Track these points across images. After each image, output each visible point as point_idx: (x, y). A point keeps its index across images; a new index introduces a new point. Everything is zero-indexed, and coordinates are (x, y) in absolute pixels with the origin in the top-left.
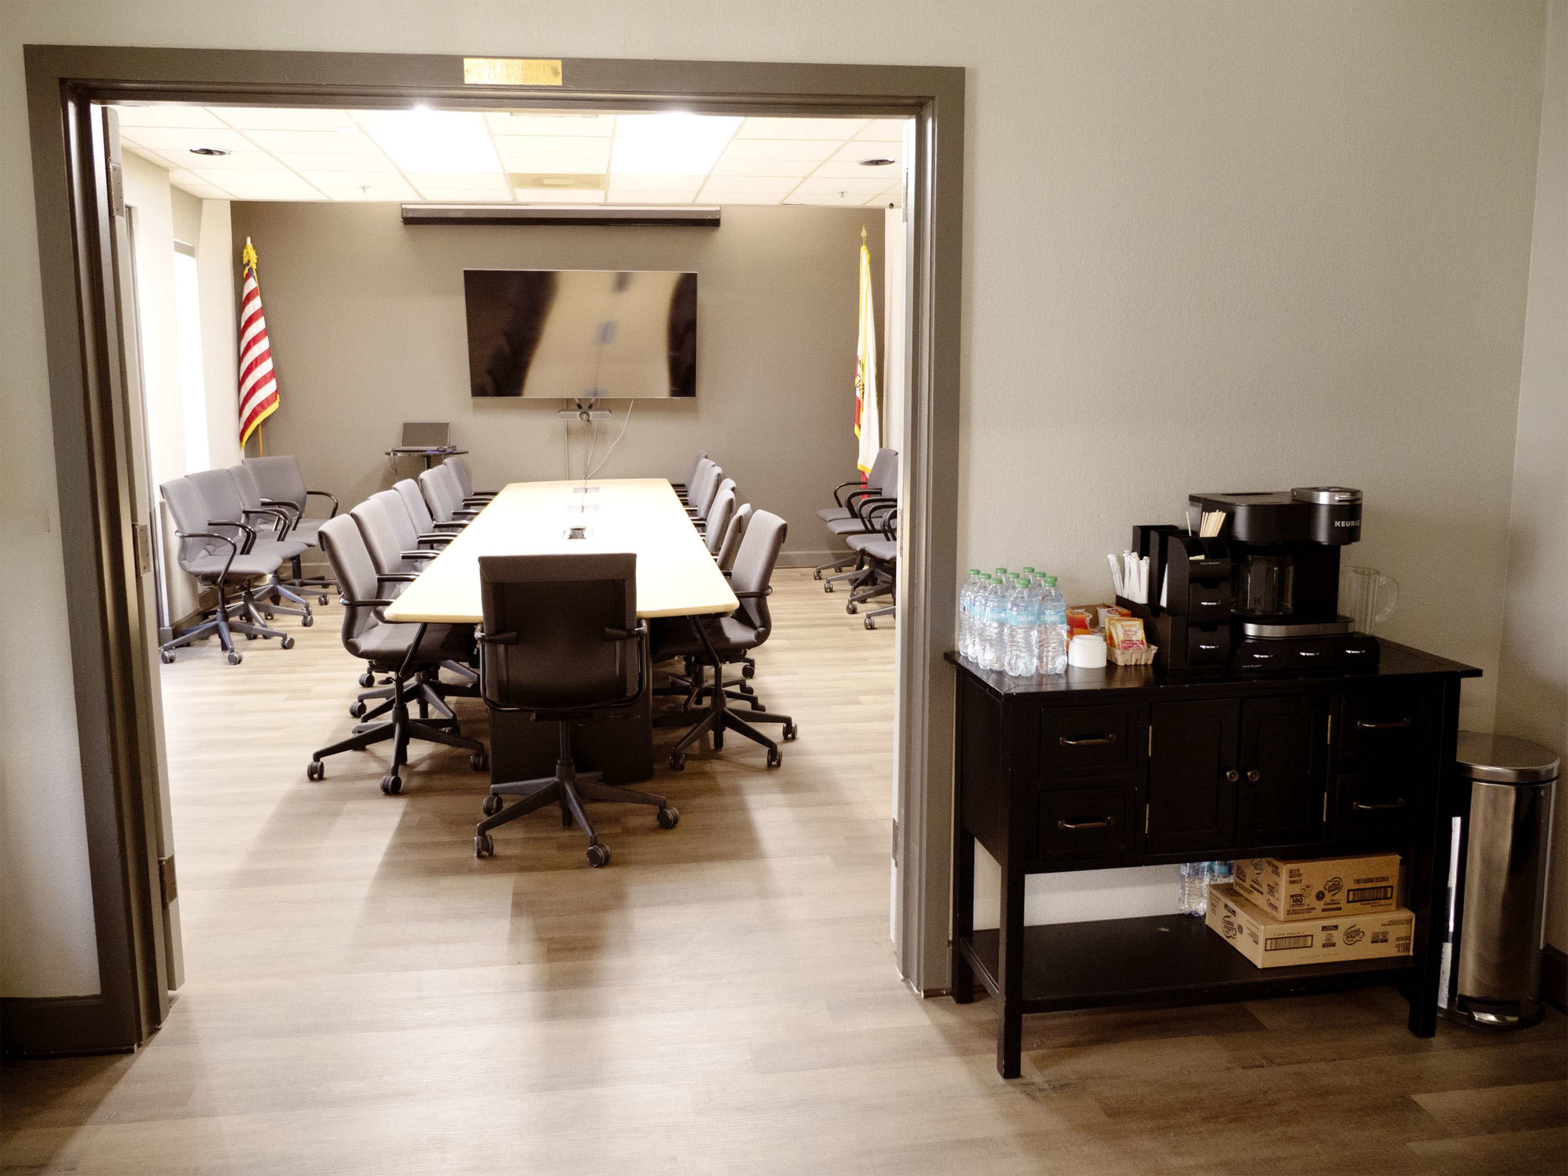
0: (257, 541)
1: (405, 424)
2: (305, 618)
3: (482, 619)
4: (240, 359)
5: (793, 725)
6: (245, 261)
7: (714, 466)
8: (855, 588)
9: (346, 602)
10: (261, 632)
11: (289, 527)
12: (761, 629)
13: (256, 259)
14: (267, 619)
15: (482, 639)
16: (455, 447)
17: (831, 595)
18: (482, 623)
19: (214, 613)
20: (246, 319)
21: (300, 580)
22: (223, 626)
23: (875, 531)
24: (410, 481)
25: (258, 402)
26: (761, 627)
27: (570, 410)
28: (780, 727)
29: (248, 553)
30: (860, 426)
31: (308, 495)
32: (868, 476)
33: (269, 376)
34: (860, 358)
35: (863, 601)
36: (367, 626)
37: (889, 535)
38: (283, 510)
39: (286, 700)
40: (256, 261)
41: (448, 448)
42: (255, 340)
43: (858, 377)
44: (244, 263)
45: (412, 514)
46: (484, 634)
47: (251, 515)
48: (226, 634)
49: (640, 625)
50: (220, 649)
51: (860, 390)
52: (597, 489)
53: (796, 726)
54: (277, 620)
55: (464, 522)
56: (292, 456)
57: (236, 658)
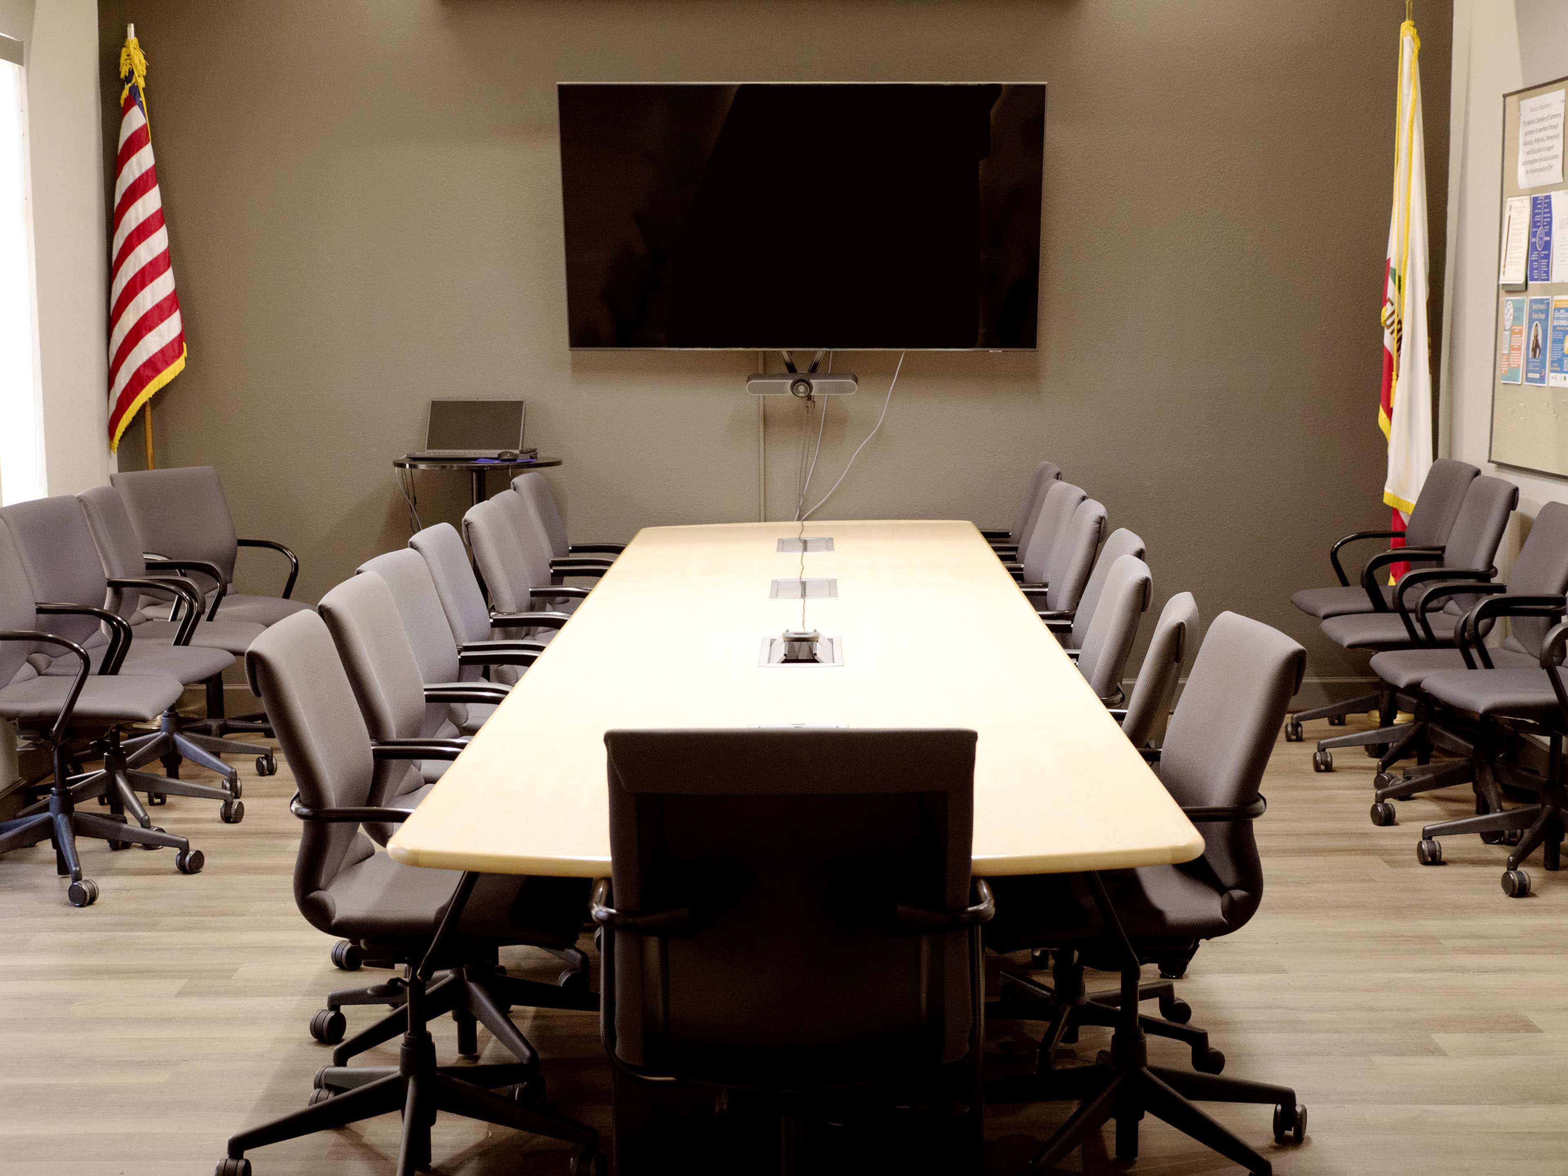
0: (134, 642)
1: (435, 404)
2: (228, 805)
3: (609, 871)
4: (112, 270)
5: (1299, 1109)
6: (124, 71)
7: (1084, 498)
8: (1385, 766)
9: (305, 811)
10: (138, 837)
11: (199, 615)
12: (1238, 894)
13: (144, 68)
14: (152, 803)
15: (609, 922)
16: (534, 451)
17: (1326, 778)
18: (608, 880)
19: (46, 790)
20: (123, 191)
21: (221, 722)
22: (61, 820)
23: (1431, 642)
24: (445, 528)
25: (145, 358)
26: (1236, 887)
27: (773, 377)
28: (1267, 1112)
29: (115, 671)
30: (1389, 412)
31: (241, 549)
32: (1406, 520)
33: (166, 307)
34: (1393, 264)
35: (1404, 795)
36: (350, 856)
37: (1474, 653)
38: (188, 580)
39: (181, 994)
40: (145, 73)
41: (521, 452)
42: (143, 232)
43: (1388, 304)
44: (122, 76)
45: (449, 598)
46: (613, 911)
47: (125, 590)
48: (66, 841)
49: (977, 899)
50: (55, 868)
51: (1392, 333)
52: (828, 544)
53: (1305, 1111)
54: (172, 807)
55: (557, 615)
56: (208, 469)
57: (85, 893)
